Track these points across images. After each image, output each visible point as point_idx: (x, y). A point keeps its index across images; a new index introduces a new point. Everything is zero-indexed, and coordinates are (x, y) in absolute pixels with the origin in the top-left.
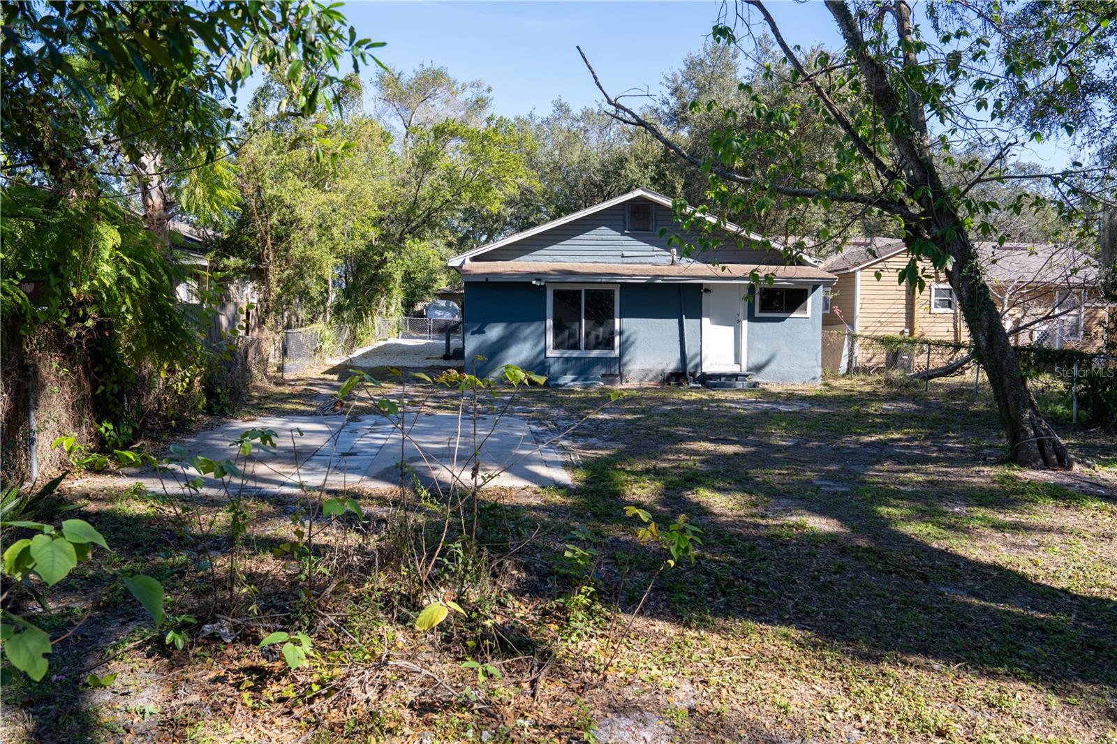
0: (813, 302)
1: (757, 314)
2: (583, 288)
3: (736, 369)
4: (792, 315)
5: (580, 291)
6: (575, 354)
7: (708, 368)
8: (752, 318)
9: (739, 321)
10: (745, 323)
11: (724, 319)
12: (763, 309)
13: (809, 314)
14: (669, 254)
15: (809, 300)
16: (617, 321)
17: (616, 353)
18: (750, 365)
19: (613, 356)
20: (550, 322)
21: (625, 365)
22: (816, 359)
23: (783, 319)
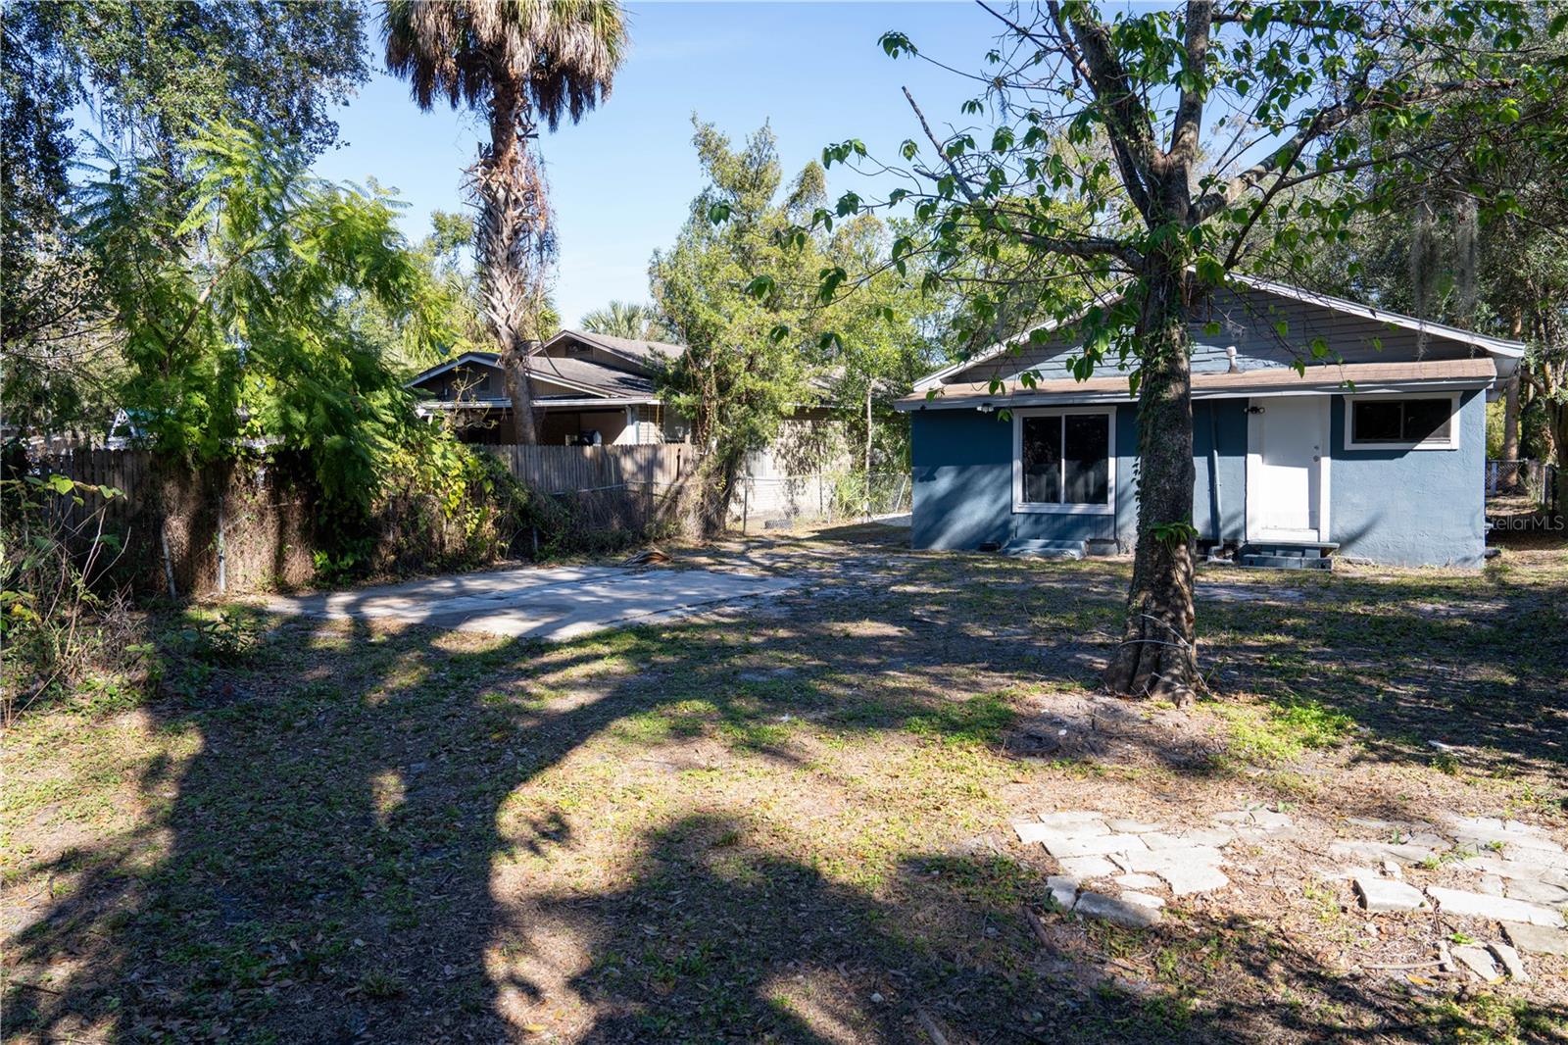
0: (1464, 422)
1: (1349, 445)
2: (1063, 413)
3: (1308, 537)
4: (1419, 446)
5: (1060, 418)
6: (1054, 508)
7: (1256, 534)
8: (1338, 453)
9: (1317, 459)
10: (1326, 462)
11: (1285, 455)
12: (1358, 437)
13: (1455, 440)
14: (1224, 355)
15: (1456, 420)
16: (1112, 461)
17: (1110, 509)
18: (1338, 532)
19: (1105, 512)
20: (1017, 465)
21: (1123, 526)
22: (1472, 525)
23: (1401, 453)
